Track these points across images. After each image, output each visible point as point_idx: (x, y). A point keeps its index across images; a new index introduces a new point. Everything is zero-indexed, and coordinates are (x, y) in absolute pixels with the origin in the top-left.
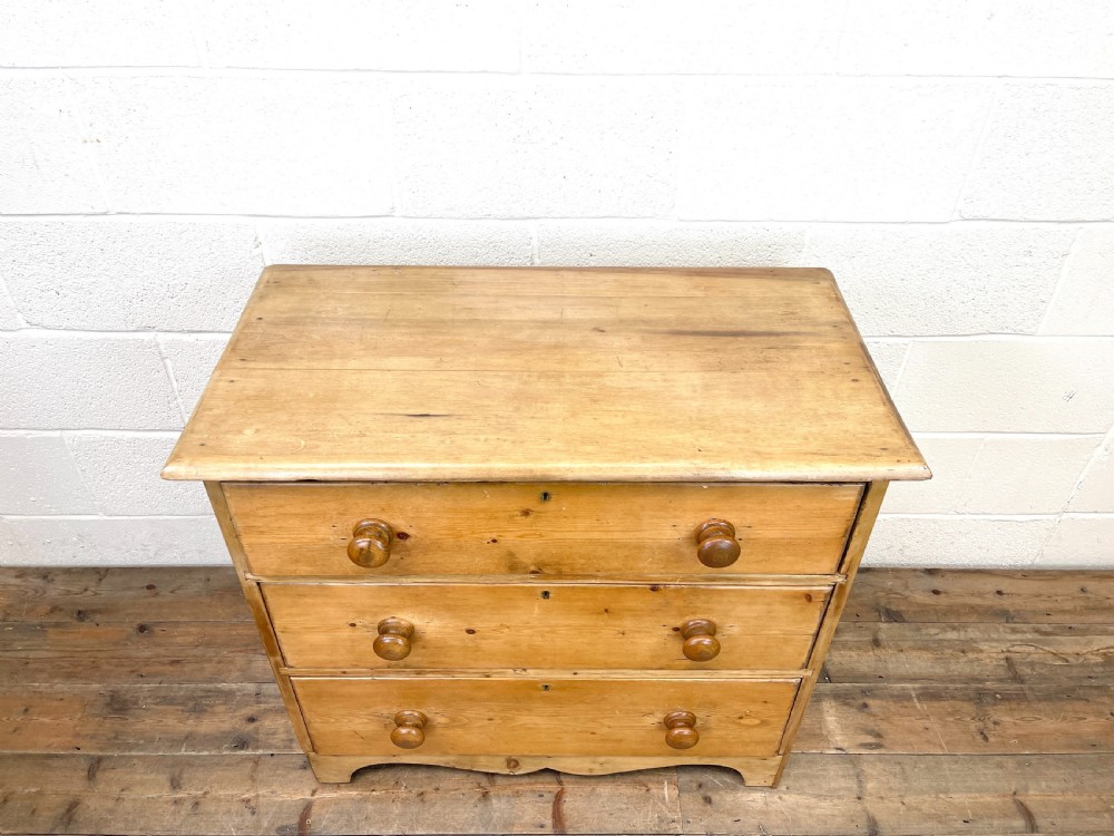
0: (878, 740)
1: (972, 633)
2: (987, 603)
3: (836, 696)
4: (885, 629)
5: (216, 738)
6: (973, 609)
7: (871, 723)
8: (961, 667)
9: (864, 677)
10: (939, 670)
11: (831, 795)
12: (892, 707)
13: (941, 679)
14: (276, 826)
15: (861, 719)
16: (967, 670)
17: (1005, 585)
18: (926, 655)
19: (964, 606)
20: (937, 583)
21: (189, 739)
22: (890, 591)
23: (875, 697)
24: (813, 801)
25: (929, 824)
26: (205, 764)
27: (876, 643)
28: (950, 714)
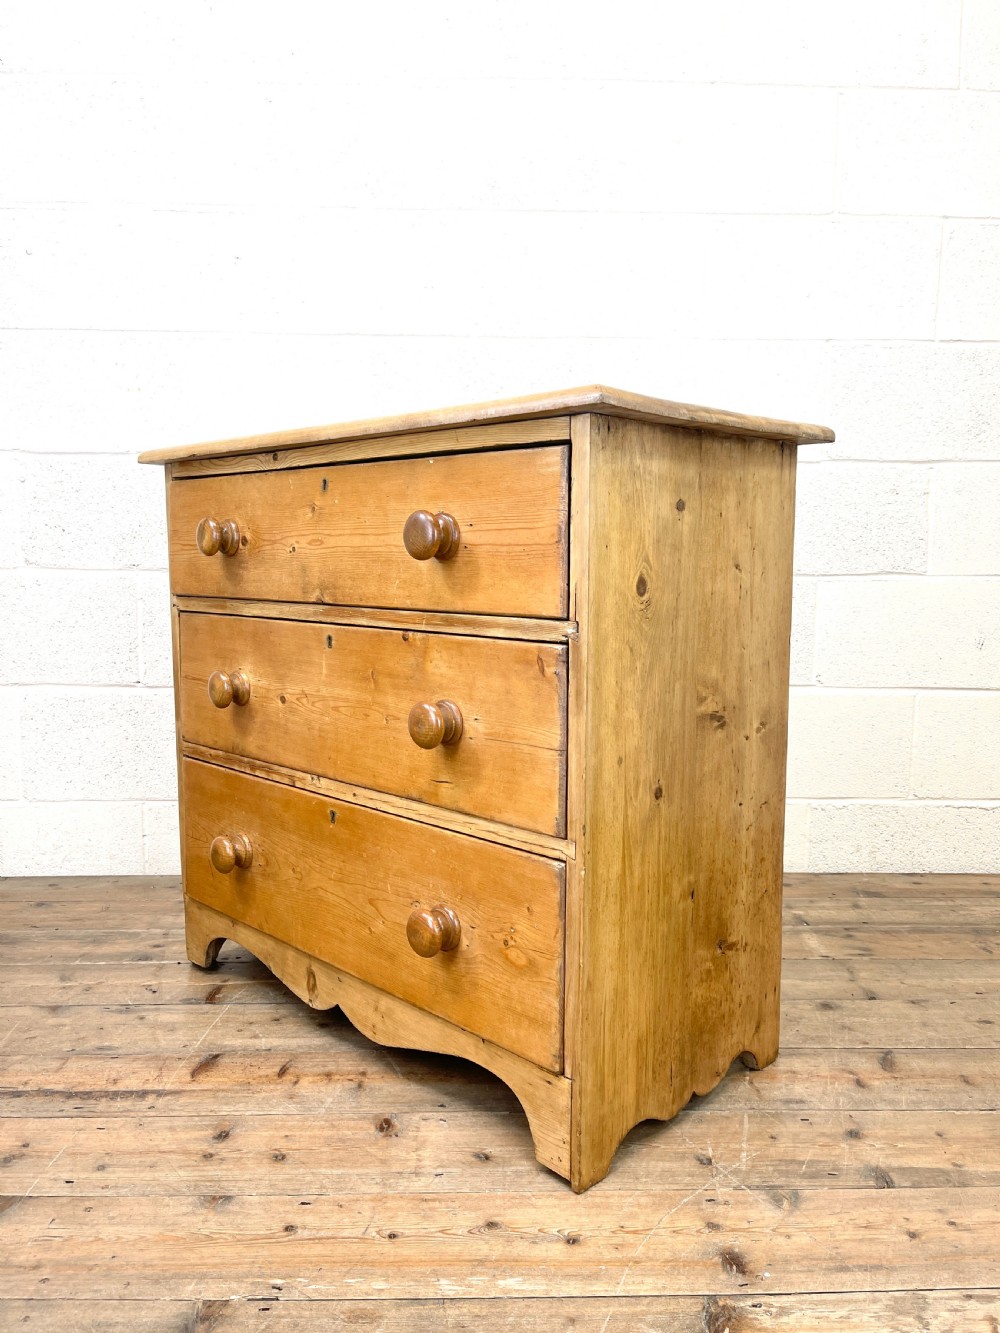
0: (867, 952)
1: (959, 902)
2: (973, 888)
3: (817, 932)
4: (863, 901)
5: (117, 956)
6: (959, 891)
7: (858, 944)
8: (952, 917)
9: (846, 923)
10: (927, 919)
11: (820, 979)
12: (880, 936)
13: (933, 924)
14: (180, 998)
15: (849, 942)
16: (961, 919)
17: (990, 880)
18: (913, 912)
19: (949, 890)
20: (916, 879)
21: (83, 956)
22: (868, 882)
23: (859, 931)
24: (799, 982)
25: (938, 994)
26: (100, 968)
27: (856, 906)
28: (945, 940)
